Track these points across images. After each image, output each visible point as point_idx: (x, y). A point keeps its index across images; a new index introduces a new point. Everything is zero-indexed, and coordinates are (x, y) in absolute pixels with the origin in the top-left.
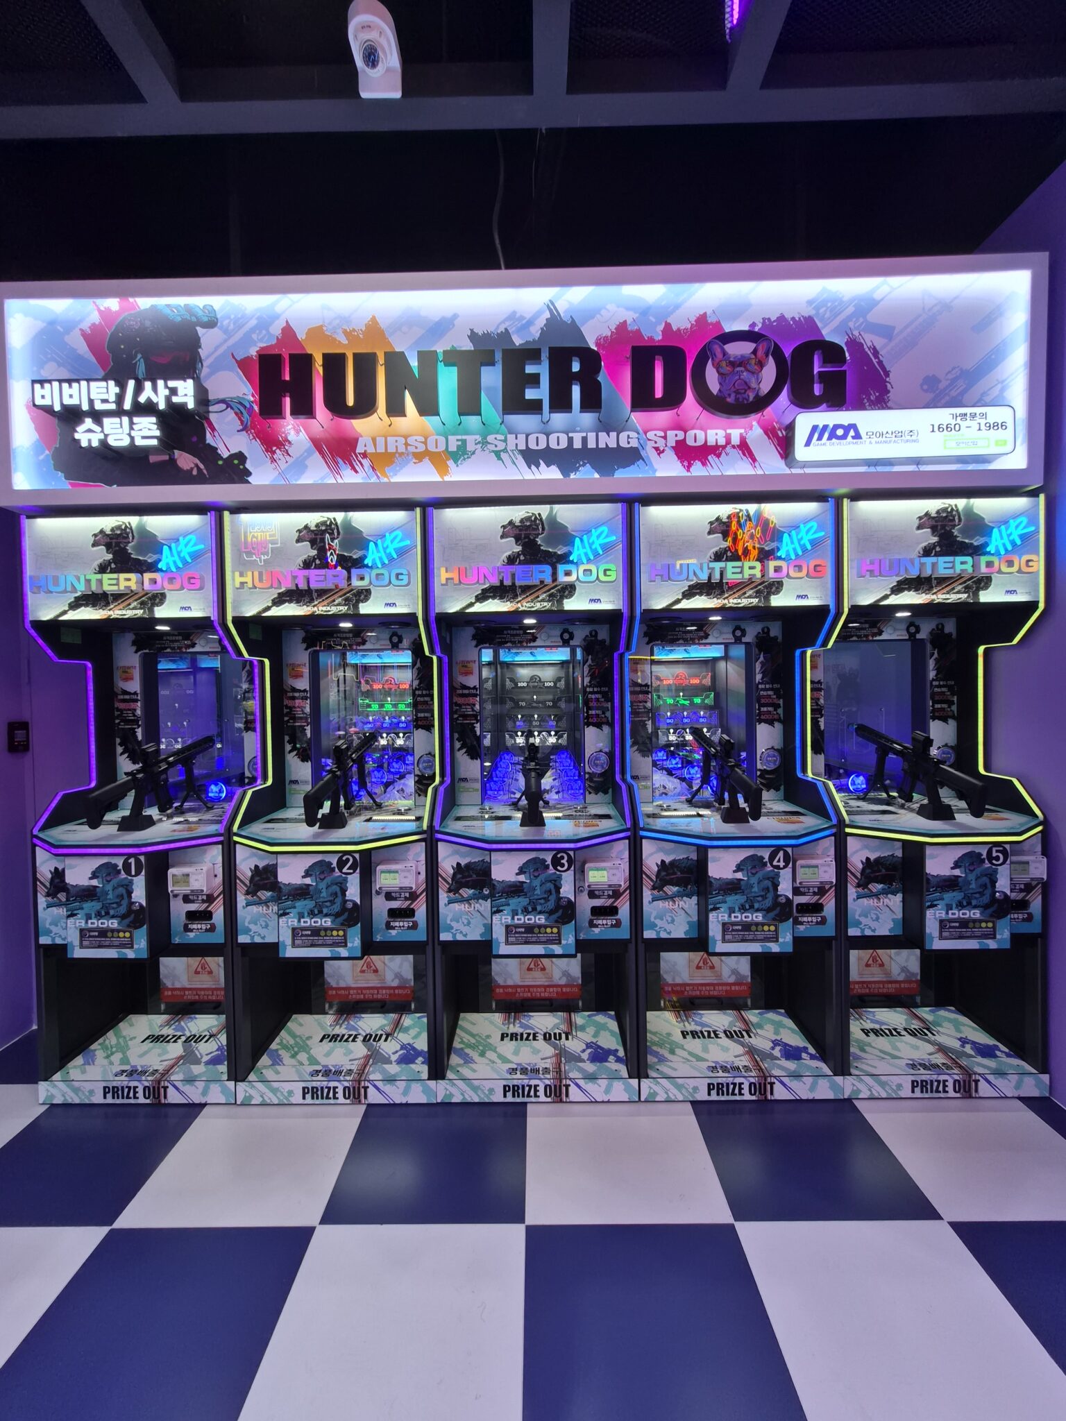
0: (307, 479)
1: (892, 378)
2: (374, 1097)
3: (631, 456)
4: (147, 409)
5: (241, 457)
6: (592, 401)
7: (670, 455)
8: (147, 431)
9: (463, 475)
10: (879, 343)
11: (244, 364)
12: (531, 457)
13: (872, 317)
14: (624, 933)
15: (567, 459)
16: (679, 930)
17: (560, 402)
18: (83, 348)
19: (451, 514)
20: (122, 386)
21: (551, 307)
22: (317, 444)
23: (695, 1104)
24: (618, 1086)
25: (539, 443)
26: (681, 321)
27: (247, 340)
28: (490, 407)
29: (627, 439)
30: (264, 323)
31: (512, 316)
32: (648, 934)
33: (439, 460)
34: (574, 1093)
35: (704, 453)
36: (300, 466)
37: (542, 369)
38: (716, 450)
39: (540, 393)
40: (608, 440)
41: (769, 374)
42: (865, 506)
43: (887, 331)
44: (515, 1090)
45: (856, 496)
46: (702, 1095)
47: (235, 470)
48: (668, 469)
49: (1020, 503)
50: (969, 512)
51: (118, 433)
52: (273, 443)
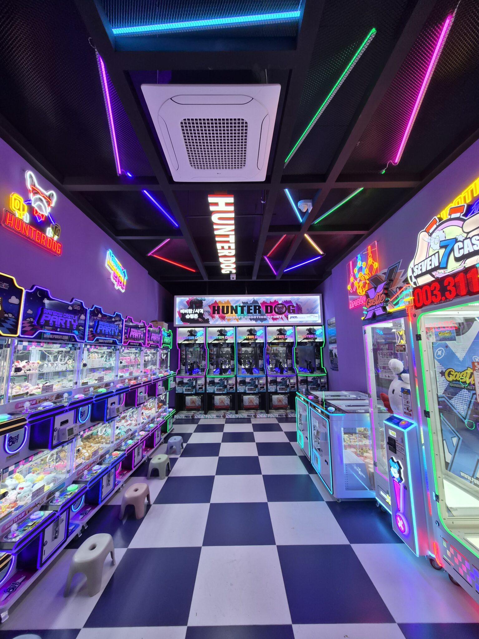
0: (217, 323)
1: (303, 309)
2: (227, 417)
3: (265, 319)
4: (197, 313)
5: (208, 319)
6: (260, 312)
7: (271, 319)
8: (196, 316)
9: (241, 322)
10: (300, 304)
11: (210, 306)
12: (251, 319)
13: (299, 300)
14: (265, 391)
15: (256, 320)
16: (273, 390)
17: (255, 312)
18: (186, 303)
19: (239, 328)
20: (193, 310)
21: (254, 298)
22: (219, 317)
23: (276, 418)
24: (265, 415)
25: (252, 317)
26: (272, 301)
27: (210, 302)
28: (245, 312)
29: (265, 317)
30: (212, 300)
31: (248, 300)
32: (269, 391)
33: (237, 320)
34: (258, 416)
35: (276, 319)
36: (217, 321)
37: (252, 308)
38: (278, 319)
39: (252, 311)
40: (262, 317)
41: (284, 309)
42: (299, 327)
43: (301, 303)
44: (249, 416)
45: (297, 326)
46: (277, 417)
47: (207, 321)
48: (271, 322)
49: (320, 327)
50: (313, 328)
51: (192, 317)
52: (213, 317)
